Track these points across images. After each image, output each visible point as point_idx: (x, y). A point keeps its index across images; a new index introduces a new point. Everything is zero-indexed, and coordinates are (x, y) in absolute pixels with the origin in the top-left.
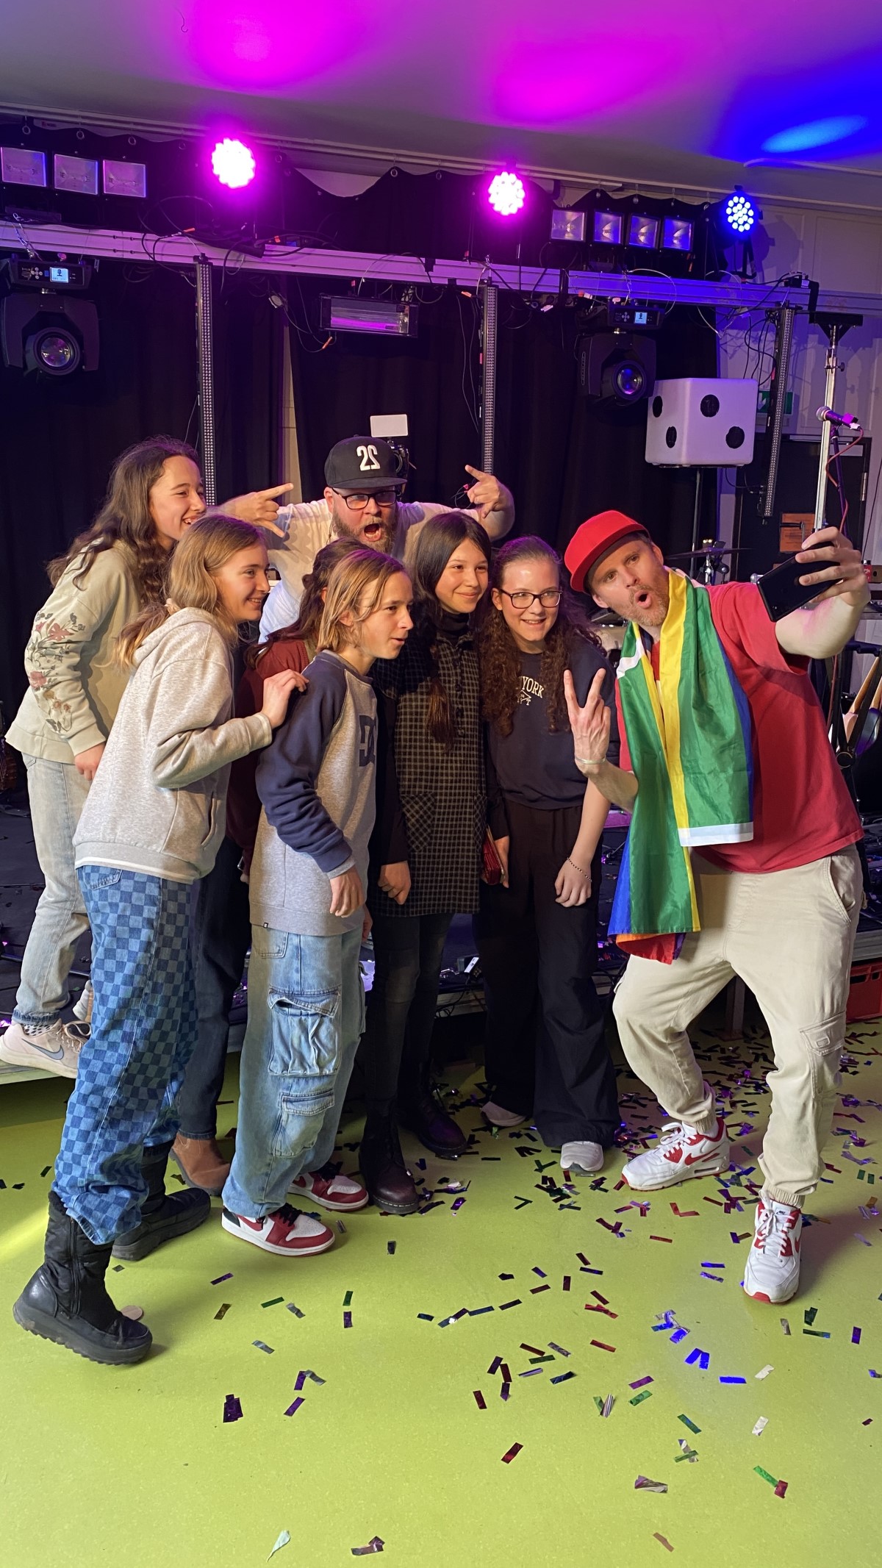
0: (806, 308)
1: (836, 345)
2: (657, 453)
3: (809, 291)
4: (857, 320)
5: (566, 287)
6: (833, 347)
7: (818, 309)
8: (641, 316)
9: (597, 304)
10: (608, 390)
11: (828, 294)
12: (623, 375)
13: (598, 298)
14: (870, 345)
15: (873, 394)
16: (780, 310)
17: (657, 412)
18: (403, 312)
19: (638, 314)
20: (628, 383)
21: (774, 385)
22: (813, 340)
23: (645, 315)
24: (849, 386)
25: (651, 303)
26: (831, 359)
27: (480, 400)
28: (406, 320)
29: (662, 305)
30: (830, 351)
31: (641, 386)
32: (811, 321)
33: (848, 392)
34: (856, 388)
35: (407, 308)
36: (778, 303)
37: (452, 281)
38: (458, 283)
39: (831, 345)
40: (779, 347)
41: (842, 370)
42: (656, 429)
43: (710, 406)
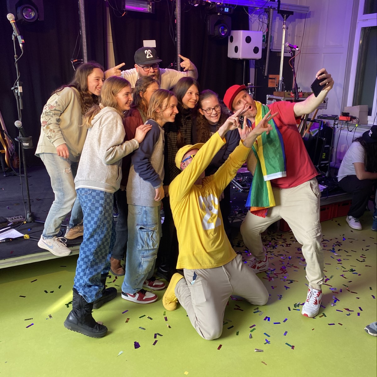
0: (277, 9)
1: (286, 21)
2: (231, 54)
3: (278, 3)
4: (292, 13)
6: (285, 21)
7: (280, 9)
8: (227, 9)
9: (212, 5)
10: (216, 33)
11: (284, 4)
12: (221, 28)
13: (213, 2)
14: (295, 21)
15: (296, 37)
16: (269, 9)
17: (232, 41)
18: (149, 4)
19: (225, 9)
20: (223, 31)
21: (268, 33)
22: (278, 18)
23: (228, 9)
24: (288, 34)
25: (229, 5)
26: (284, 25)
27: (175, 35)
28: (151, 7)
29: (233, 6)
30: (284, 23)
31: (227, 32)
32: (278, 13)
33: (288, 36)
34: (291, 34)
35: (151, 3)
36: (268, 7)
39: (284, 21)
40: (269, 21)
41: (288, 29)
42: (231, 47)
43: (248, 40)
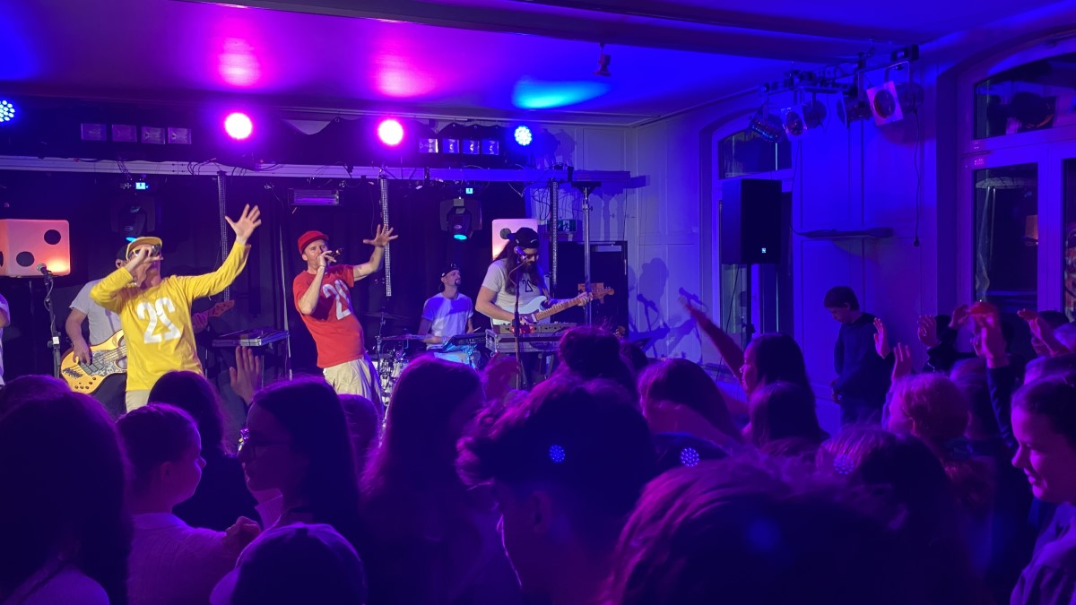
0: (566, 180)
1: (588, 197)
3: (568, 172)
4: (598, 184)
5: (428, 177)
6: (586, 199)
7: (575, 180)
8: (470, 190)
9: (446, 185)
11: (580, 172)
13: (447, 181)
19: (467, 189)
21: (551, 220)
25: (475, 183)
26: (584, 205)
28: (338, 198)
29: (482, 184)
30: (584, 201)
35: (338, 192)
36: (550, 179)
37: (364, 177)
38: (367, 177)
40: (552, 201)
